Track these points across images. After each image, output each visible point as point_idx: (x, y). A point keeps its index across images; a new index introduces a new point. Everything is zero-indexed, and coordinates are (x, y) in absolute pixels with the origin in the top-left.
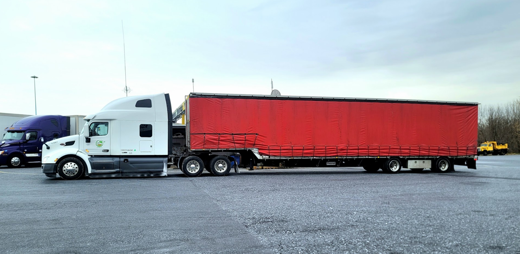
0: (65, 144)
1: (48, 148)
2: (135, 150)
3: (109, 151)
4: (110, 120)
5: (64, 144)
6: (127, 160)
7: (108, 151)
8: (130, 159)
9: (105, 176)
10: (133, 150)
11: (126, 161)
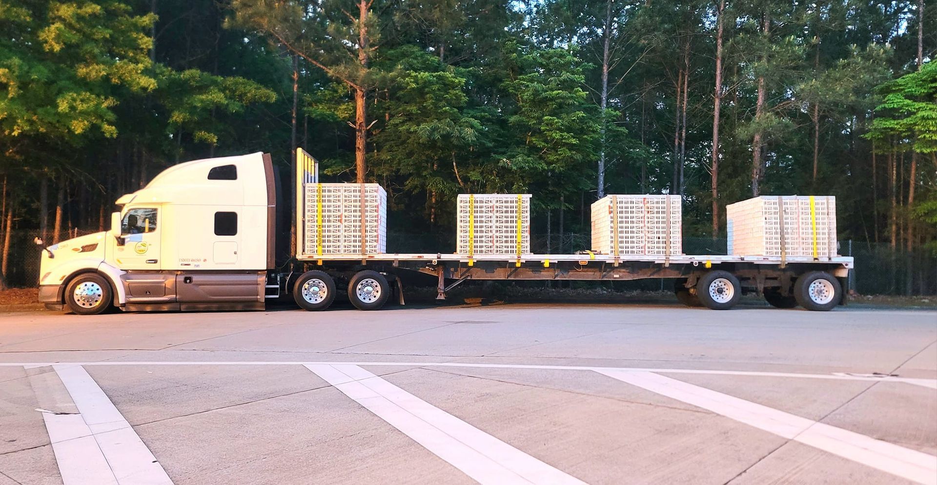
0: (81, 249)
1: (52, 256)
2: (205, 260)
3: (159, 262)
4: (161, 204)
5: (79, 250)
6: (190, 279)
7: (156, 261)
8: (196, 278)
9: (149, 309)
10: (202, 260)
11: (188, 281)
